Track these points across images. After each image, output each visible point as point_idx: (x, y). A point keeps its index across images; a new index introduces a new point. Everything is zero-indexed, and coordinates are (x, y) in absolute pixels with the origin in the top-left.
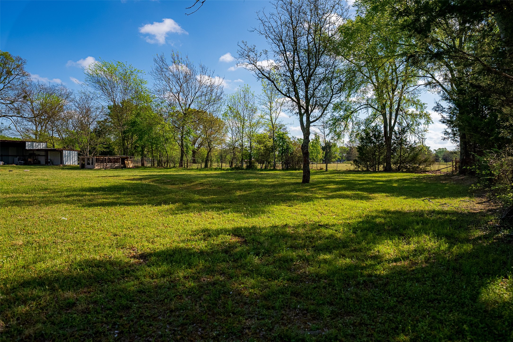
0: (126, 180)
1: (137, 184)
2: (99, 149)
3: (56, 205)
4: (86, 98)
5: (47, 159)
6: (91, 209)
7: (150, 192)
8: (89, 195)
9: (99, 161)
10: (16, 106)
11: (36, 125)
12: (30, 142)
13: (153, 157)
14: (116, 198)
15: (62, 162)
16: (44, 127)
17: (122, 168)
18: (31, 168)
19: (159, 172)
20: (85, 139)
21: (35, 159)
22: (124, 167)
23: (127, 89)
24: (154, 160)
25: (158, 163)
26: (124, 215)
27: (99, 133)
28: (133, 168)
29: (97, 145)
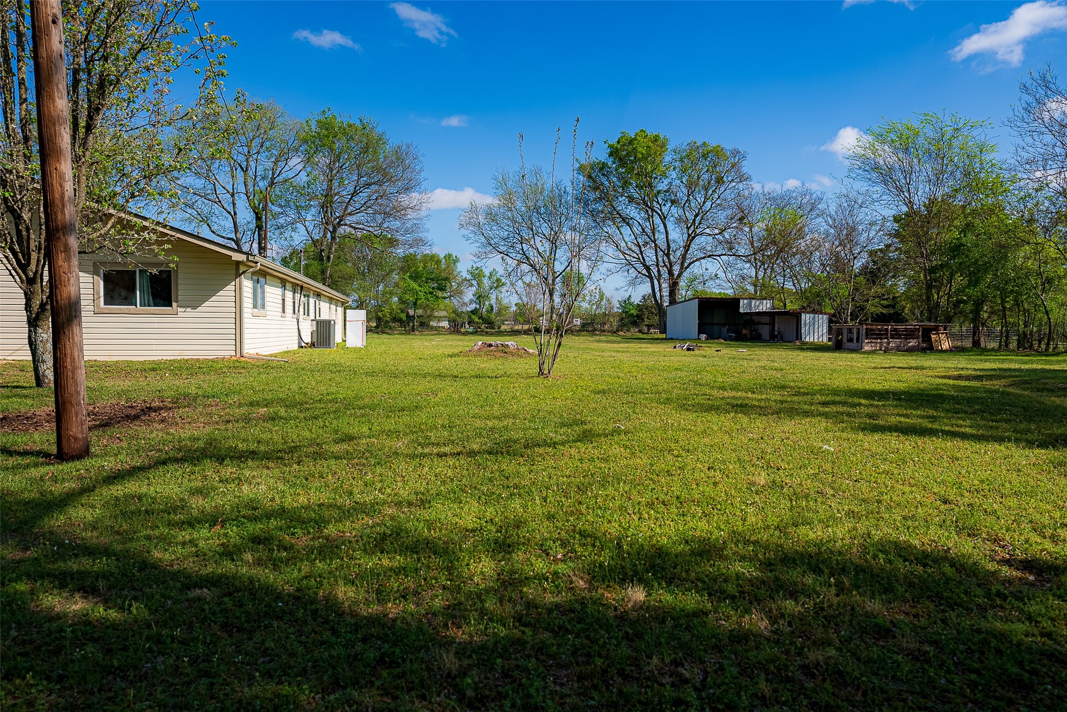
0: (939, 377)
1: (975, 390)
2: (873, 309)
3: (808, 420)
4: (848, 206)
5: (773, 330)
6: (876, 436)
7: (1015, 410)
8: (865, 406)
9: (872, 334)
10: (727, 236)
11: (755, 267)
12: (746, 299)
13: (1006, 325)
14: (928, 417)
15: (798, 336)
16: (769, 271)
17: (924, 350)
18: (747, 346)
19: (1026, 363)
20: (844, 290)
21: (754, 330)
22: (928, 348)
23: (942, 172)
24: (1008, 332)
25: (1018, 340)
26: (957, 459)
27: (872, 275)
28: (951, 351)
29: (867, 301)
